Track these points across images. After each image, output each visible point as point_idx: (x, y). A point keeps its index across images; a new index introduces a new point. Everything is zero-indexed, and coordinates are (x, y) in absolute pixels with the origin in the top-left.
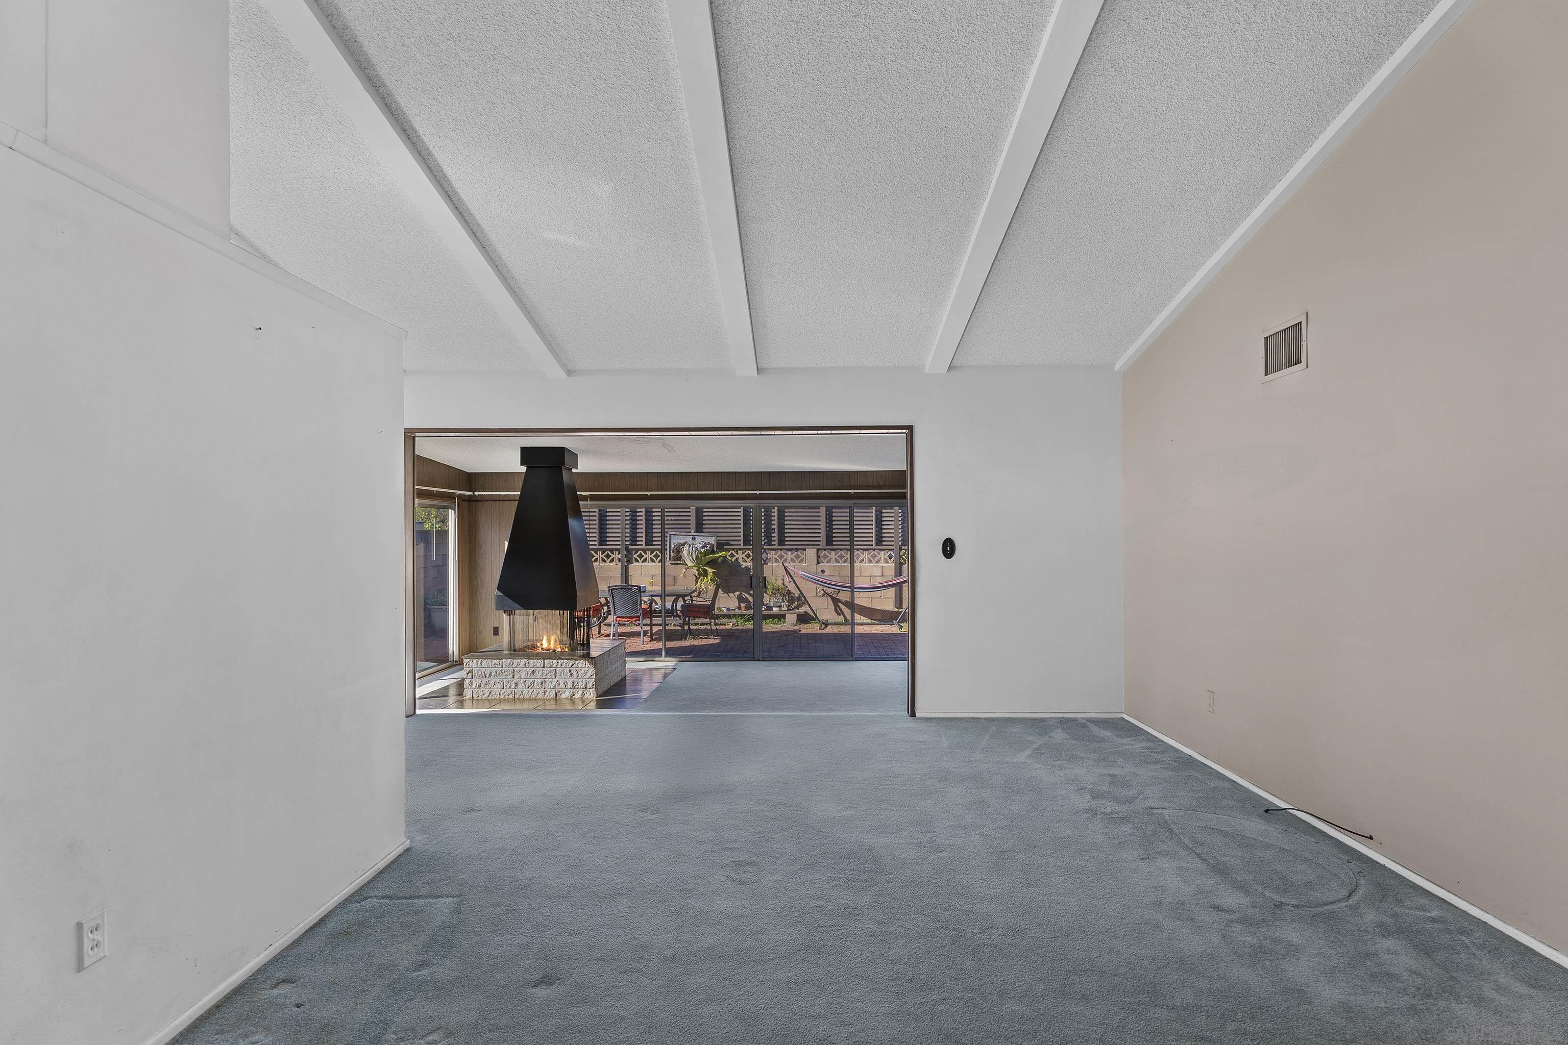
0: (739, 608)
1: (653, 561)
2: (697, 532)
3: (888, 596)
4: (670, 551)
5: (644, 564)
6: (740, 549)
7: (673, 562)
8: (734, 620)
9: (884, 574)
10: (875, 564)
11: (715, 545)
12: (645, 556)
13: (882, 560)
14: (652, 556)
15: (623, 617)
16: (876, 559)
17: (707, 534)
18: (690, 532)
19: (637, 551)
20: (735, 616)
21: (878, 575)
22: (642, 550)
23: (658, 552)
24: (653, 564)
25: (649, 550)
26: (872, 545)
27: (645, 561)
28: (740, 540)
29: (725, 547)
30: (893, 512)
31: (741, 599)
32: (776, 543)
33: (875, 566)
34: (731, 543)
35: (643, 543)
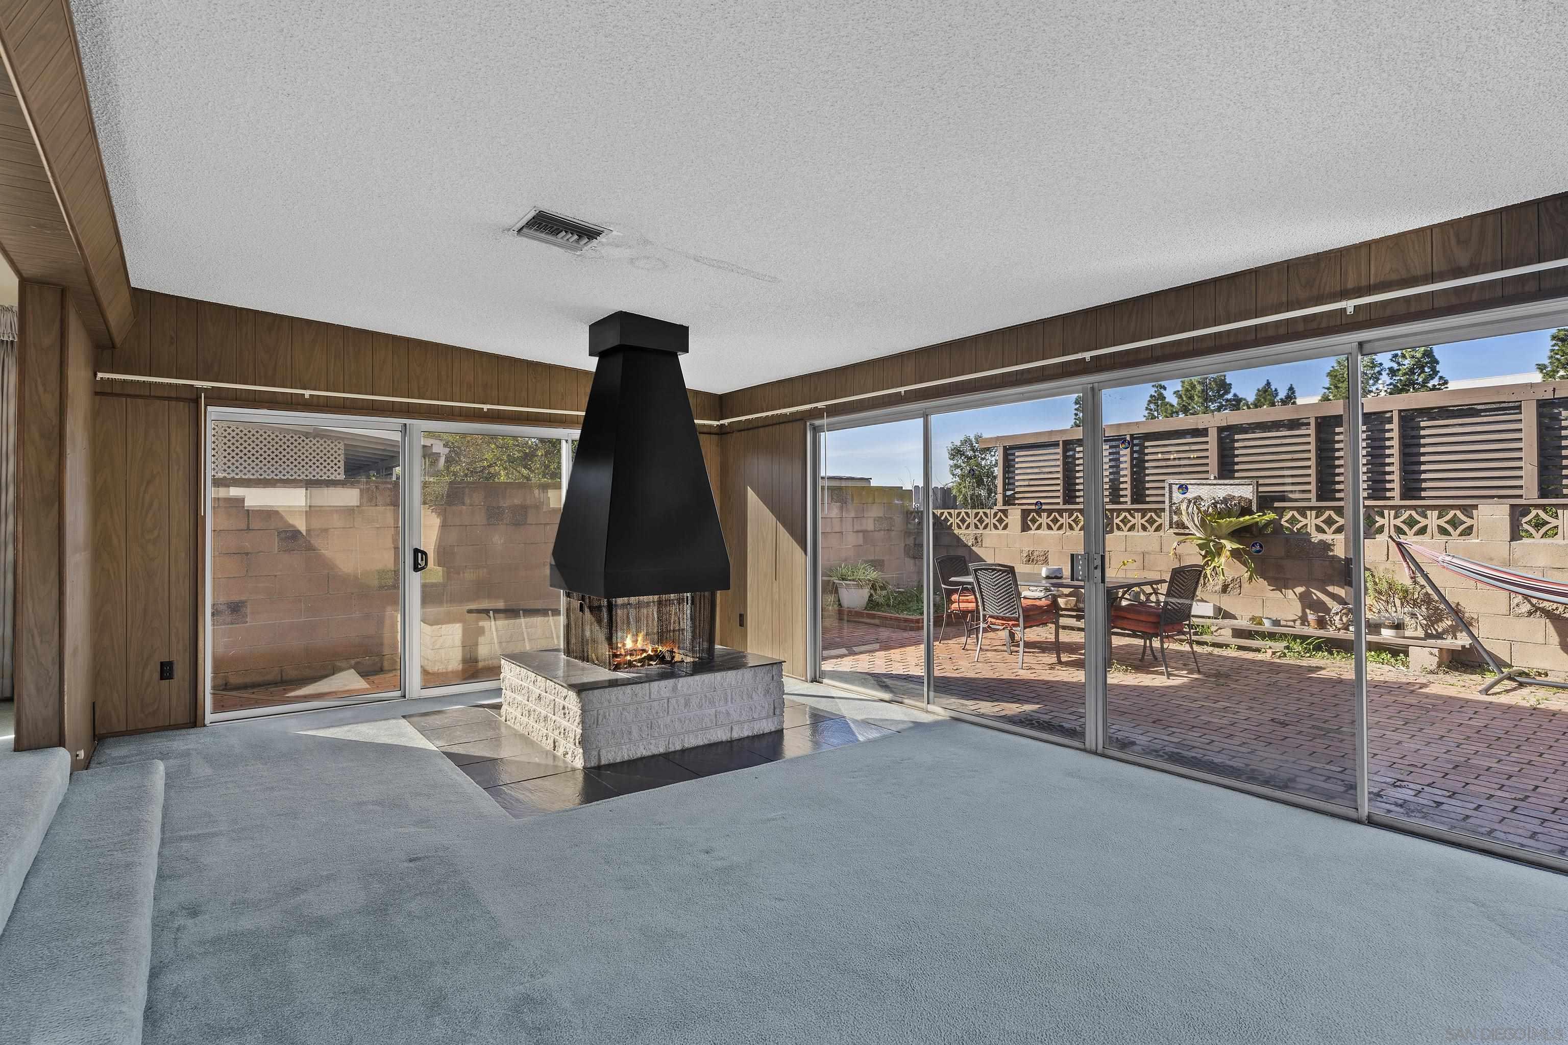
0: (1304, 620)
1: (1144, 528)
2: (1220, 478)
4: (1170, 512)
5: (1130, 533)
6: (1311, 508)
7: (1177, 531)
8: (1280, 646)
11: (1255, 501)
12: (1133, 521)
14: (1143, 521)
15: (997, 618)
17: (1242, 481)
18: (1207, 479)
19: (1119, 511)
20: (1283, 636)
22: (1128, 511)
23: (1153, 514)
24: (1145, 533)
25: (1137, 510)
27: (1132, 528)
28: (1310, 491)
29: (1276, 504)
31: (1307, 602)
32: (1396, 493)
34: (1291, 496)
35: (1128, 499)
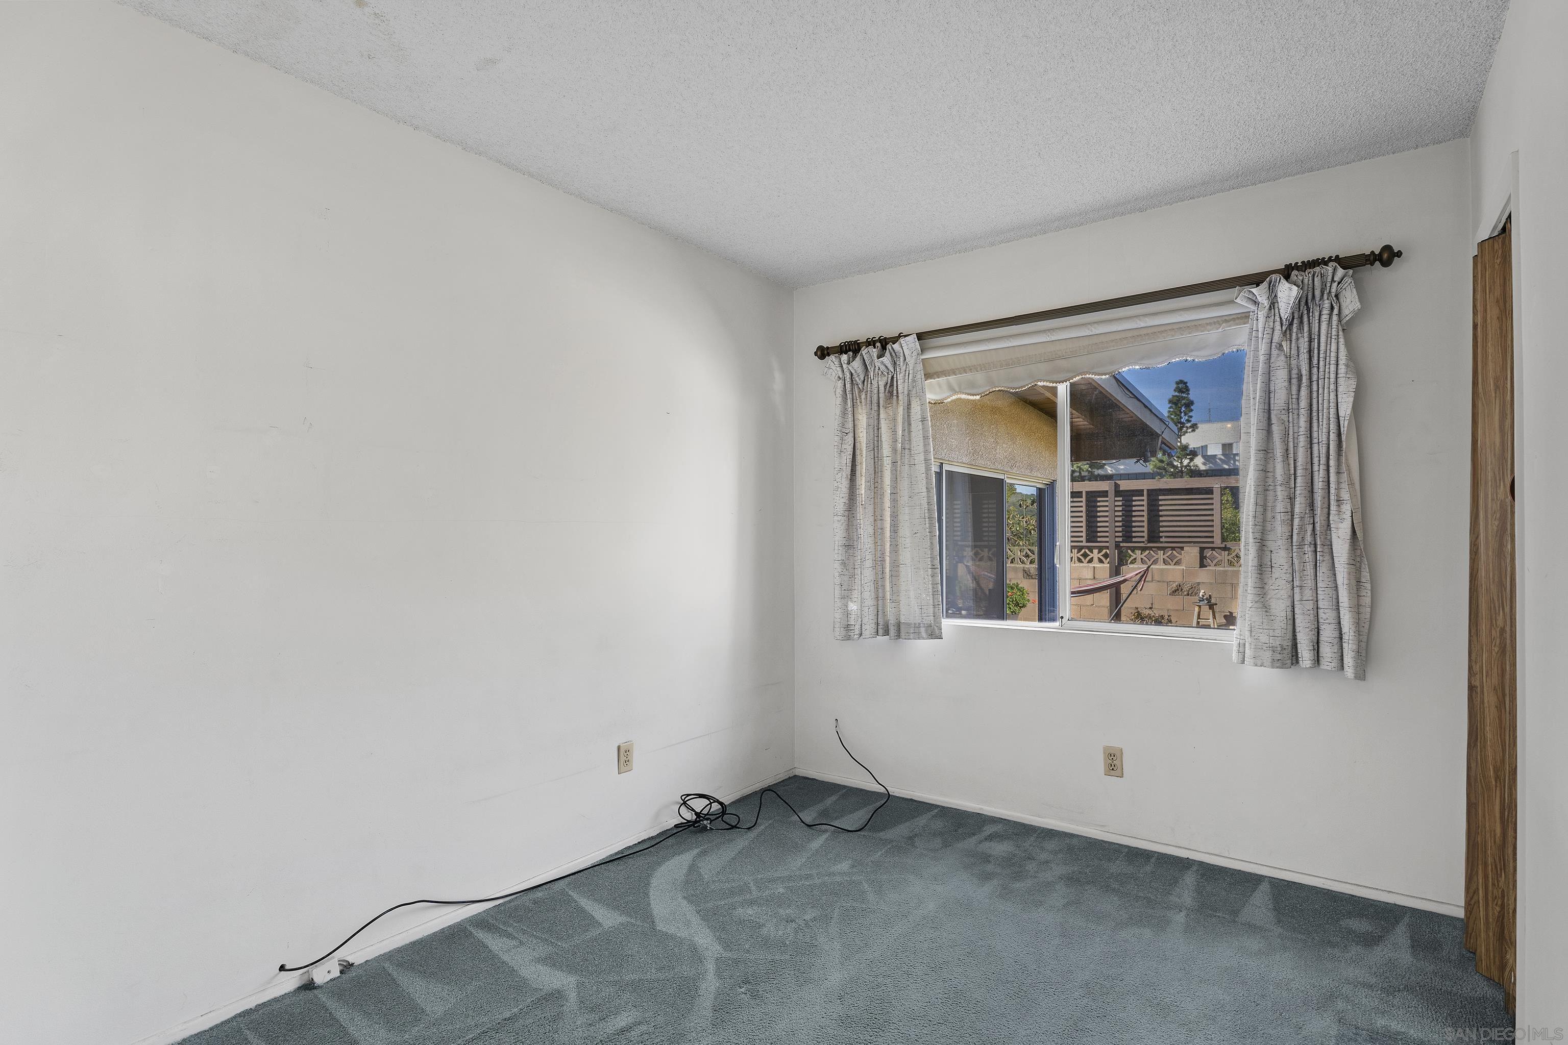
3: (1101, 604)
9: (1096, 577)
10: (1087, 565)
13: (1096, 560)
16: (1088, 558)
21: (1089, 578)
26: (1082, 542)
30: (1107, 501)
33: (1085, 567)
